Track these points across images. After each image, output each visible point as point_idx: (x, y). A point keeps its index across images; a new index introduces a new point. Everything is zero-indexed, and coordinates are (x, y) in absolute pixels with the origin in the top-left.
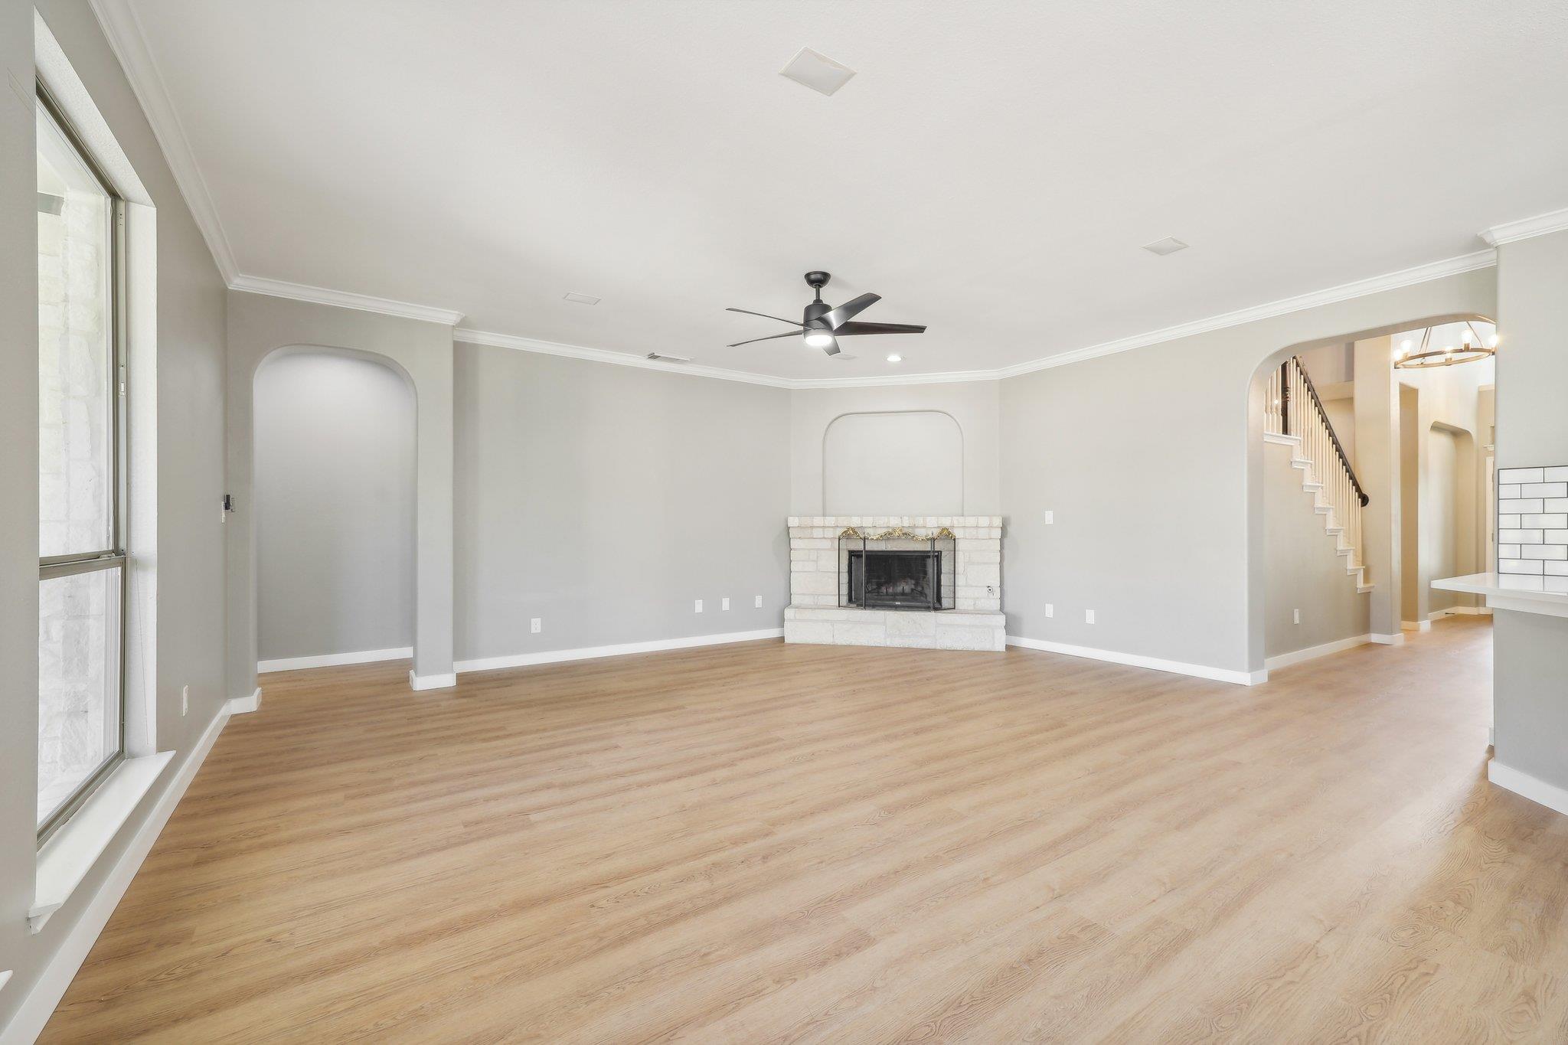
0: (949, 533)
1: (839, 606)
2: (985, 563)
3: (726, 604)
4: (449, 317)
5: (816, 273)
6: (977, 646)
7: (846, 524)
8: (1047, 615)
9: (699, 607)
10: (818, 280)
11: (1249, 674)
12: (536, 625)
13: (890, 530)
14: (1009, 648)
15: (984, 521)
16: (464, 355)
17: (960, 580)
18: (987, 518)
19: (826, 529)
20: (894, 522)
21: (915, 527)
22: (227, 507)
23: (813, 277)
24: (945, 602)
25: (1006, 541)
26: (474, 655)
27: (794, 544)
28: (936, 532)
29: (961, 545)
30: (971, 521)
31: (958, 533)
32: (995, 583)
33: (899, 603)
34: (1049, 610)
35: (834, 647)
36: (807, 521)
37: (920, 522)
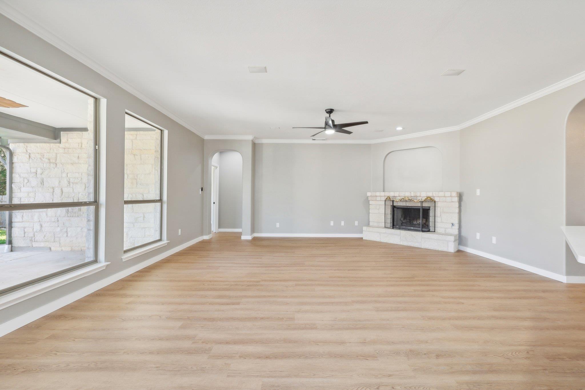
0: (431, 199)
1: (385, 227)
2: (451, 213)
3: (343, 223)
4: (250, 138)
5: (328, 109)
6: (440, 249)
7: (388, 195)
8: (477, 238)
9: (332, 223)
10: (330, 111)
11: (566, 277)
12: (278, 225)
13: (403, 197)
14: (459, 251)
15: (448, 194)
16: (255, 146)
17: (438, 219)
18: (449, 192)
19: (381, 197)
20: (407, 194)
21: (416, 196)
22: (202, 190)
23: (327, 111)
24: (432, 229)
25: (462, 203)
26: (261, 232)
27: (371, 202)
28: (424, 199)
29: (438, 205)
30: (441, 194)
31: (436, 199)
32: (456, 222)
33: (412, 228)
34: (478, 236)
35: (381, 242)
36: (374, 194)
37: (418, 194)
